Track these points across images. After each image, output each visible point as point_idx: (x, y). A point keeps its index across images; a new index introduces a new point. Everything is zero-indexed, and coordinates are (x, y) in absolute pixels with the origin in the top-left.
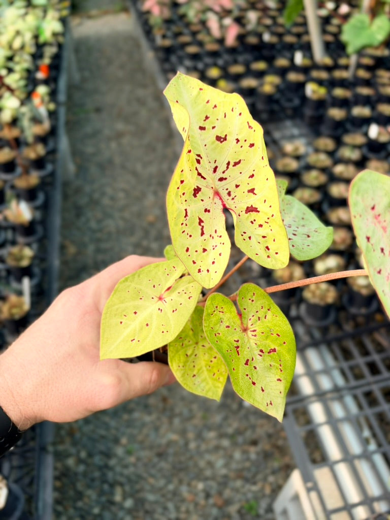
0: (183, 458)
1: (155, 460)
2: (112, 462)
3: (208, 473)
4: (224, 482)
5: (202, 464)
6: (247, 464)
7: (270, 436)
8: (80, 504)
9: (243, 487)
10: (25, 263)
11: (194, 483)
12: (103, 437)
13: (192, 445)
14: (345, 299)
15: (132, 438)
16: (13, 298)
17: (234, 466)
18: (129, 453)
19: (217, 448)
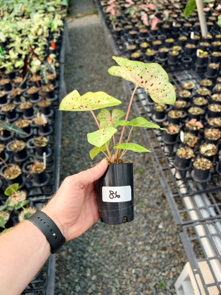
0: (124, 255)
1: (109, 255)
2: (86, 255)
3: (138, 264)
4: (147, 270)
5: (135, 259)
6: (160, 261)
7: (173, 246)
8: (68, 276)
9: (158, 273)
10: (44, 145)
11: (130, 269)
12: (81, 241)
13: (129, 248)
14: (217, 168)
15: (97, 243)
16: (37, 163)
17: (152, 261)
18: (95, 250)
19: (143, 250)
